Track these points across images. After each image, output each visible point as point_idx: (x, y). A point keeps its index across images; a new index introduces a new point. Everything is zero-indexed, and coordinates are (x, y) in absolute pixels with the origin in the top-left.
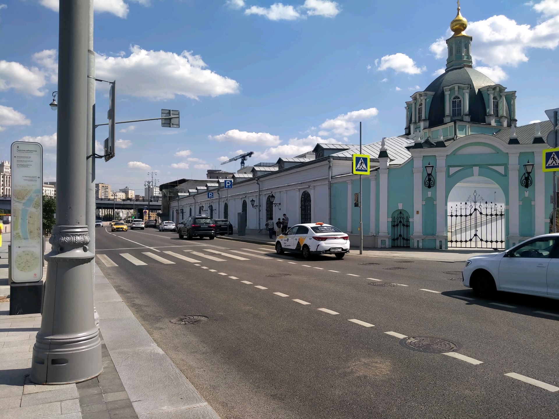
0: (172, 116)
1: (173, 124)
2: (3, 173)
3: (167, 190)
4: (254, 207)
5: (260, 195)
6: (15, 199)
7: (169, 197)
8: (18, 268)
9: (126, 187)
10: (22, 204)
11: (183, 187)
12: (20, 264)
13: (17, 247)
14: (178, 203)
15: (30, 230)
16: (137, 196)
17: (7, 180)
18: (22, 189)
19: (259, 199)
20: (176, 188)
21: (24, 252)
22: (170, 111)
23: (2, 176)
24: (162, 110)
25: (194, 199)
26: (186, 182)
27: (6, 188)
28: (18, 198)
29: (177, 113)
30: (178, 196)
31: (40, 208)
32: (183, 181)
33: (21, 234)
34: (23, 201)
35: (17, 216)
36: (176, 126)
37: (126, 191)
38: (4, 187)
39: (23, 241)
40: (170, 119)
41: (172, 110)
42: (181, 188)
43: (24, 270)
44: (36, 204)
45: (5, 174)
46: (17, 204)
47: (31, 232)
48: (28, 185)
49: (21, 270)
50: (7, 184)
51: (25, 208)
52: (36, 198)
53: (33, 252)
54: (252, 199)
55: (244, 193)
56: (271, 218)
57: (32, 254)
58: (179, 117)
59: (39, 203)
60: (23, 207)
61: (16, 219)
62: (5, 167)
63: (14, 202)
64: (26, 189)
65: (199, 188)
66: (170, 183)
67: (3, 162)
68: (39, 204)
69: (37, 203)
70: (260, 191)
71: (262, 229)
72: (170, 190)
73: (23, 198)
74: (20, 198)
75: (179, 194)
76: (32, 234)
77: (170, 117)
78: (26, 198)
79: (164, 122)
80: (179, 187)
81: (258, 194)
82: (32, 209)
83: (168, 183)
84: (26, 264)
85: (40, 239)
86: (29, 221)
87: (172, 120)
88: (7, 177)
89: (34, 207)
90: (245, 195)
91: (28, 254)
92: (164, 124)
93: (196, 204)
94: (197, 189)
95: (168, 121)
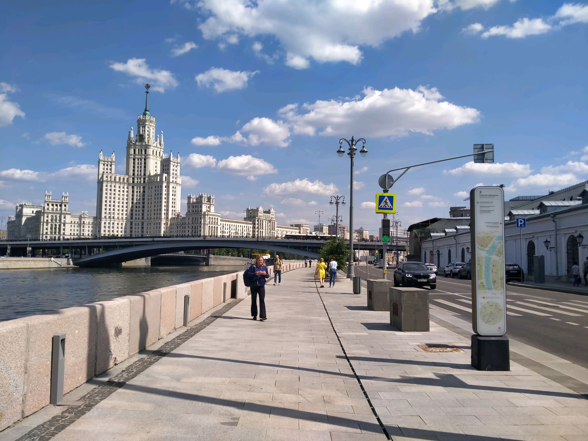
0: (485, 151)
1: (486, 159)
2: (258, 217)
3: (418, 230)
4: (548, 249)
5: (556, 235)
6: (479, 247)
7: (420, 237)
8: (483, 320)
9: (361, 228)
10: (485, 252)
11: (435, 227)
12: (484, 316)
13: (481, 297)
14: (433, 244)
15: (493, 280)
16: (371, 237)
17: (260, 224)
18: (485, 236)
19: (556, 239)
20: (428, 227)
21: (488, 303)
22: (483, 145)
23: (257, 220)
24: (475, 145)
25: (455, 239)
26: (439, 221)
27: (260, 230)
28: (482, 246)
29: (491, 146)
30: (431, 237)
31: (502, 255)
32: (435, 220)
33: (485, 284)
34: (487, 249)
35: (481, 264)
36: (489, 161)
37: (361, 231)
38: (259, 229)
39: (487, 291)
40: (484, 154)
41: (486, 145)
42: (433, 228)
43: (489, 322)
44: (498, 252)
45: (259, 218)
46: (481, 251)
47: (494, 282)
48: (491, 231)
49: (486, 323)
50: (261, 227)
51: (489, 256)
52: (499, 245)
53: (497, 303)
54: (547, 240)
55: (531, 232)
56: (577, 263)
57: (496, 306)
58: (493, 151)
59: (502, 250)
60: (487, 255)
61: (480, 267)
62: (259, 212)
63: (478, 250)
64: (489, 236)
65: (458, 227)
66: (421, 223)
67: (258, 208)
68: (502, 252)
69: (500, 251)
70: (556, 230)
71: (561, 276)
72: (422, 231)
73: (487, 246)
74: (484, 246)
75: (432, 234)
76: (495, 283)
77: (483, 152)
78: (489, 246)
79: (476, 158)
80: (430, 227)
81: (554, 233)
82: (494, 257)
83: (419, 223)
84: (491, 316)
85: (503, 289)
86: (492, 270)
87: (486, 155)
88: (261, 221)
89: (496, 255)
90: (533, 235)
91: (492, 306)
92: (476, 160)
93: (457, 245)
94: (456, 229)
95: (481, 157)
